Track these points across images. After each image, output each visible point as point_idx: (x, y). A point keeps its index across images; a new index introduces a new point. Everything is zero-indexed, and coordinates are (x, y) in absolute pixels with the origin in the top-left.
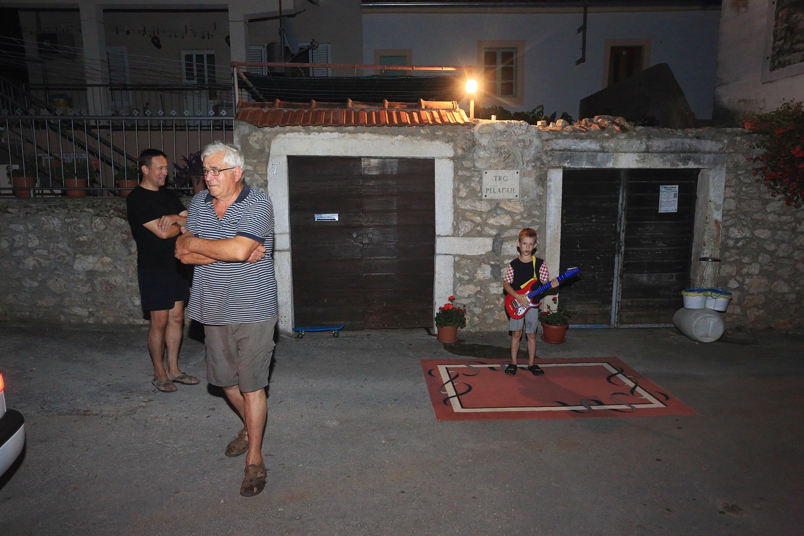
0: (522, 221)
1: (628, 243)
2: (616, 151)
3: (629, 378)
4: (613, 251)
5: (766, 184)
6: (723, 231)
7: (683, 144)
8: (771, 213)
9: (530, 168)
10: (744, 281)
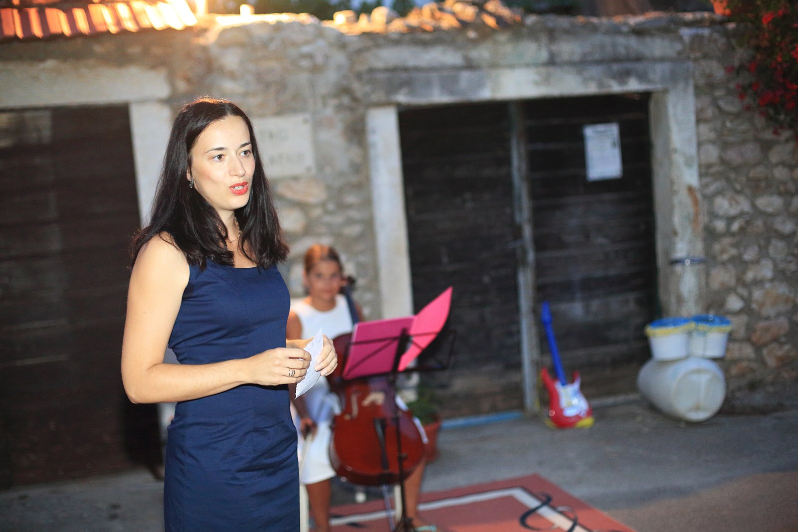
0: (327, 219)
1: (540, 244)
2: (494, 66)
3: (562, 513)
4: (514, 261)
5: (762, 113)
6: (704, 206)
7: (614, 46)
8: (777, 165)
9: (329, 111)
10: (750, 294)
